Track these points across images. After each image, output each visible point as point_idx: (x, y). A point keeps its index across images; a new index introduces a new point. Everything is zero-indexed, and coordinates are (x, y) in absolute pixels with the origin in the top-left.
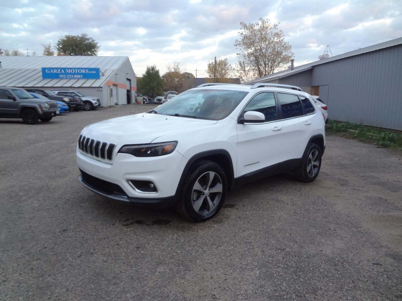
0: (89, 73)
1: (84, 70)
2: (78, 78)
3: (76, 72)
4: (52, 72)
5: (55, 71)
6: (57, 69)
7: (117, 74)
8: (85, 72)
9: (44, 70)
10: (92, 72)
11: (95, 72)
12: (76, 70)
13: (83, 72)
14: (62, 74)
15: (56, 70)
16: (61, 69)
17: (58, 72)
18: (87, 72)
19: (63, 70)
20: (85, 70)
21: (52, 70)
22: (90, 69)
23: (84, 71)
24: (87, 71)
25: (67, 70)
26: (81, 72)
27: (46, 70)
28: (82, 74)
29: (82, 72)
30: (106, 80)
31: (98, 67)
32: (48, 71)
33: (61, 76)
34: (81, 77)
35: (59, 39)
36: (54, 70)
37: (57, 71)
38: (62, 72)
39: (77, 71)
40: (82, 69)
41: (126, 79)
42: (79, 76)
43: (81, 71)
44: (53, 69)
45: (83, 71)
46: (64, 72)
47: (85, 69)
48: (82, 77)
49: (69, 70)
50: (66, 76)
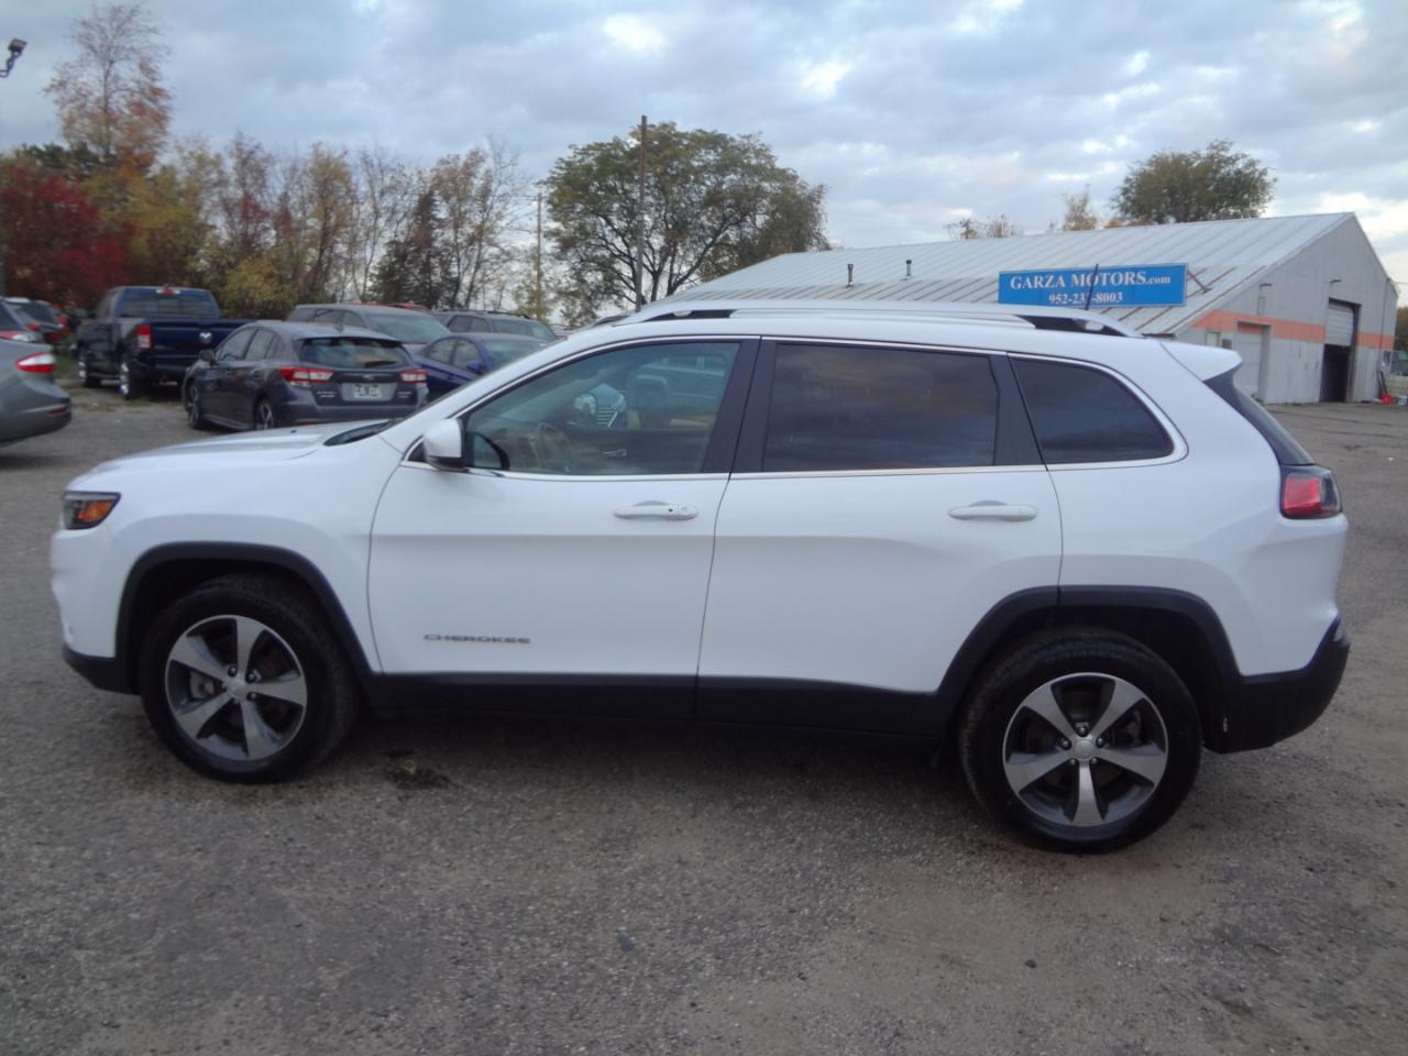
0: (1145, 286)
1: (1130, 276)
2: (1109, 303)
3: (1104, 283)
4: (1027, 287)
5: (1038, 283)
6: (1044, 274)
7: (1266, 285)
8: (1133, 282)
9: (1004, 278)
10: (1158, 281)
11: (1166, 280)
12: (1105, 275)
13: (1127, 283)
14: (1059, 290)
15: (1042, 279)
16: (1056, 274)
17: (1047, 285)
18: (1140, 281)
19: (1061, 278)
20: (1133, 275)
21: (1028, 280)
22: (1152, 271)
23: (1131, 279)
24: (1139, 276)
25: (1074, 277)
26: (1120, 282)
27: (1010, 280)
28: (1122, 288)
29: (1124, 281)
30: (1208, 308)
31: (1181, 261)
32: (1017, 282)
33: (1052, 298)
34: (1117, 298)
35: (1129, 171)
36: (1036, 278)
37: (1044, 283)
38: (1059, 285)
39: (1108, 278)
40: (1123, 270)
41: (1327, 301)
42: (1111, 297)
43: (1121, 275)
44: (1031, 275)
45: (1128, 279)
46: (1063, 285)
47: (1135, 270)
48: (1121, 298)
49: (1083, 276)
50: (1070, 296)
